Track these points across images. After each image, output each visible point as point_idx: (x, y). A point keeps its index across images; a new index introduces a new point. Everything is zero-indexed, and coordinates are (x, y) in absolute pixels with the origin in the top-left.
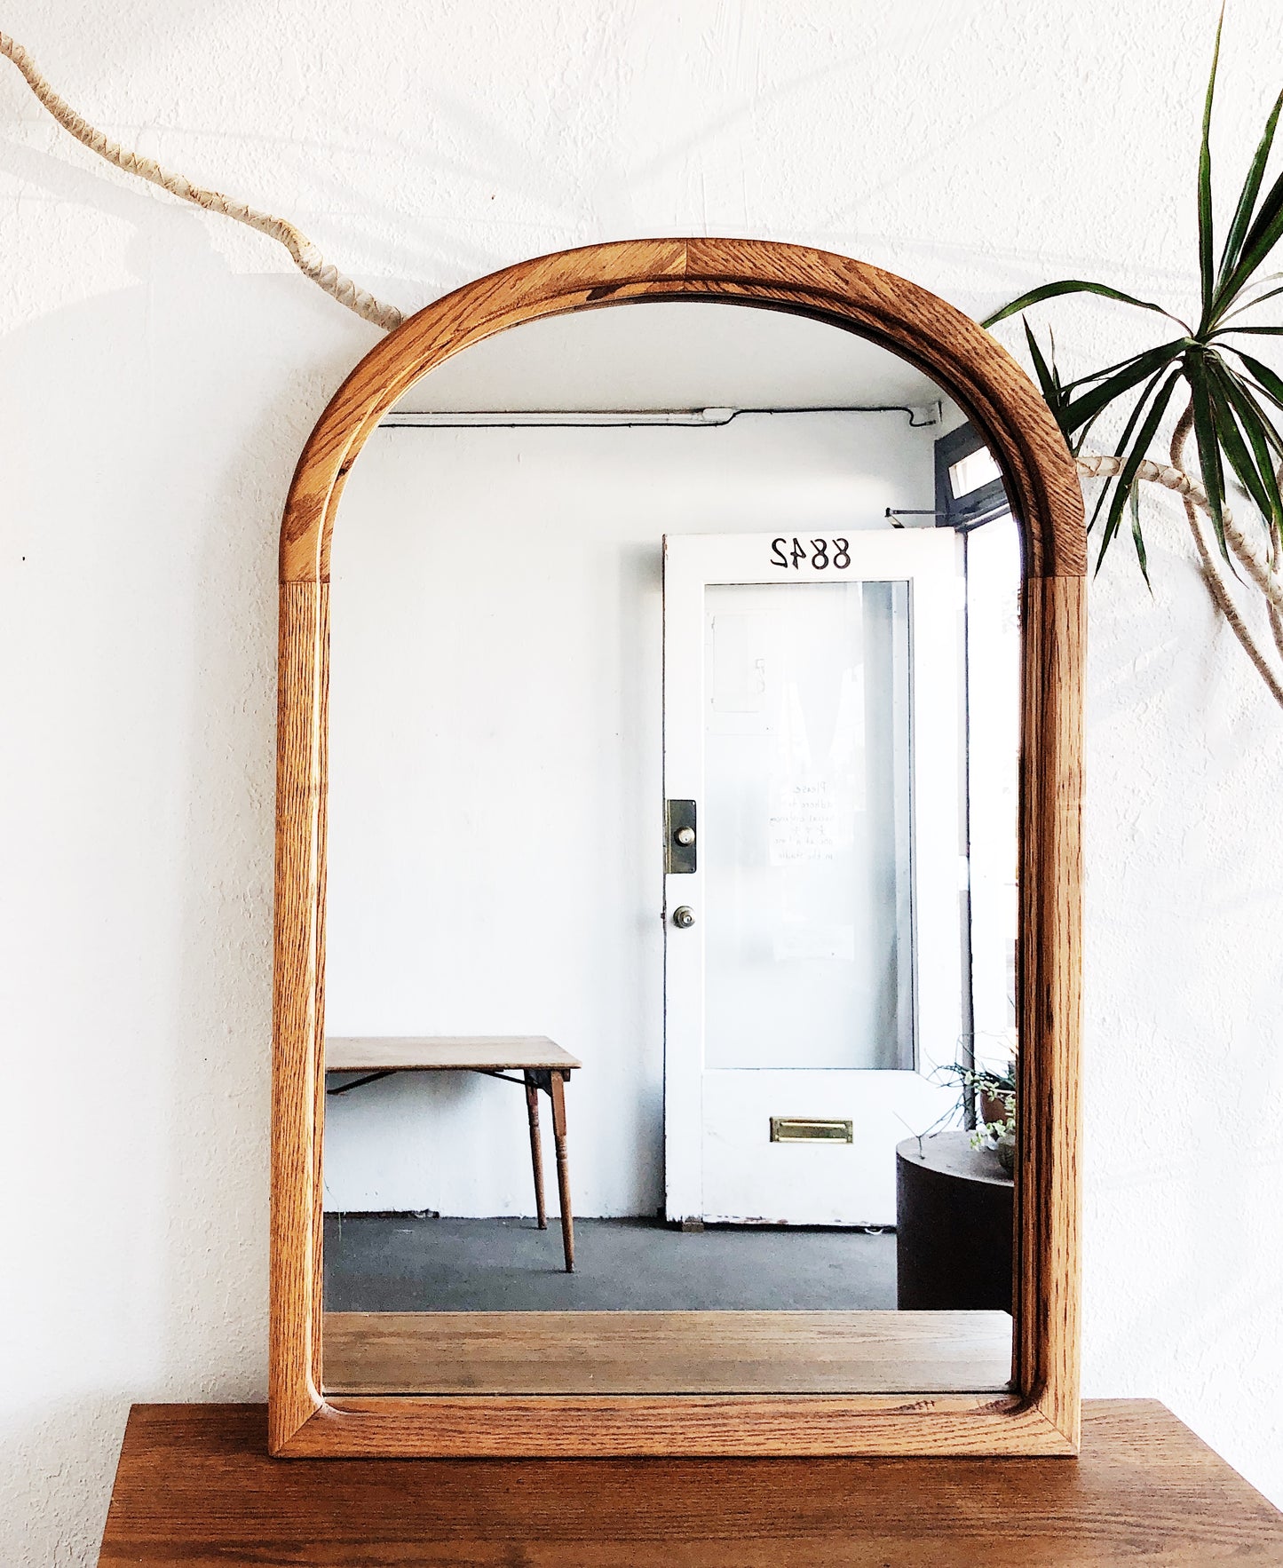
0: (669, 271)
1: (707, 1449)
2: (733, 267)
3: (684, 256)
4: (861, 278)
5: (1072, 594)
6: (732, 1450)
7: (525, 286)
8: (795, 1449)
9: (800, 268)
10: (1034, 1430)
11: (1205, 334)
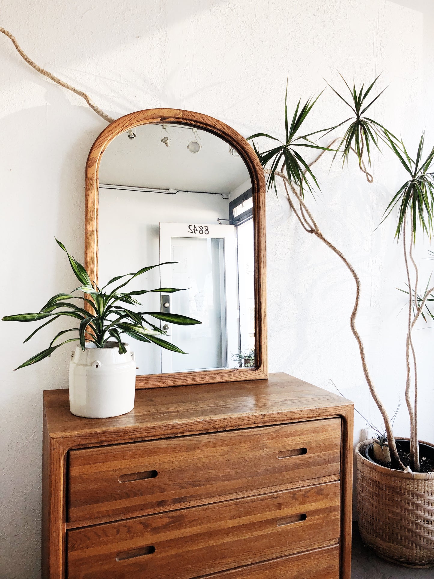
0: (179, 116)
2: (191, 118)
3: (182, 114)
4: (220, 124)
5: (263, 196)
7: (146, 115)
8: (210, 381)
10: (259, 373)
11: (287, 146)
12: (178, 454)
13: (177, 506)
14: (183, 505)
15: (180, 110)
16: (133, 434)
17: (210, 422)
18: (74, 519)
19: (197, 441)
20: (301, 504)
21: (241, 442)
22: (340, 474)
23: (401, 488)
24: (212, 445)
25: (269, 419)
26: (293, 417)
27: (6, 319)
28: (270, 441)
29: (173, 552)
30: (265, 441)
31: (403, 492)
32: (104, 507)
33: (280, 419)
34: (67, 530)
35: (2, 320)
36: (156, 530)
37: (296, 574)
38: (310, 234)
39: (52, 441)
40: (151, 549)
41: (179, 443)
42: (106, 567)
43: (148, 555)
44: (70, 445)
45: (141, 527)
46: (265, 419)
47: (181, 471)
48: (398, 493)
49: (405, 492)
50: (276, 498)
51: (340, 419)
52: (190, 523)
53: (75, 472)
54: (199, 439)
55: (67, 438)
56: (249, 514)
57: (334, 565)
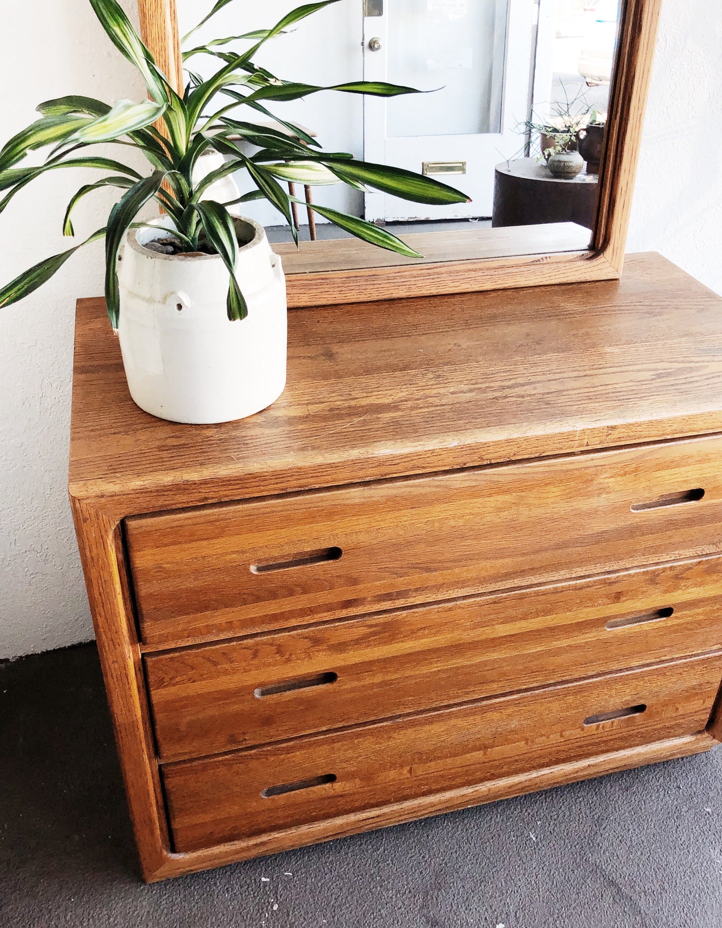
12: (390, 515)
14: (400, 603)
16: (280, 480)
17: (474, 448)
19: (437, 486)
20: (667, 591)
21: (547, 484)
24: (474, 493)
28: (619, 479)
29: (378, 679)
30: (607, 480)
32: (222, 618)
34: (143, 655)
36: (340, 647)
37: (628, 698)
39: (78, 505)
40: (329, 677)
41: (394, 492)
42: (235, 708)
44: (125, 511)
46: (615, 434)
47: (398, 546)
50: (611, 583)
52: (413, 632)
53: (142, 560)
54: (442, 483)
55: (116, 498)
56: (546, 612)
57: (711, 681)
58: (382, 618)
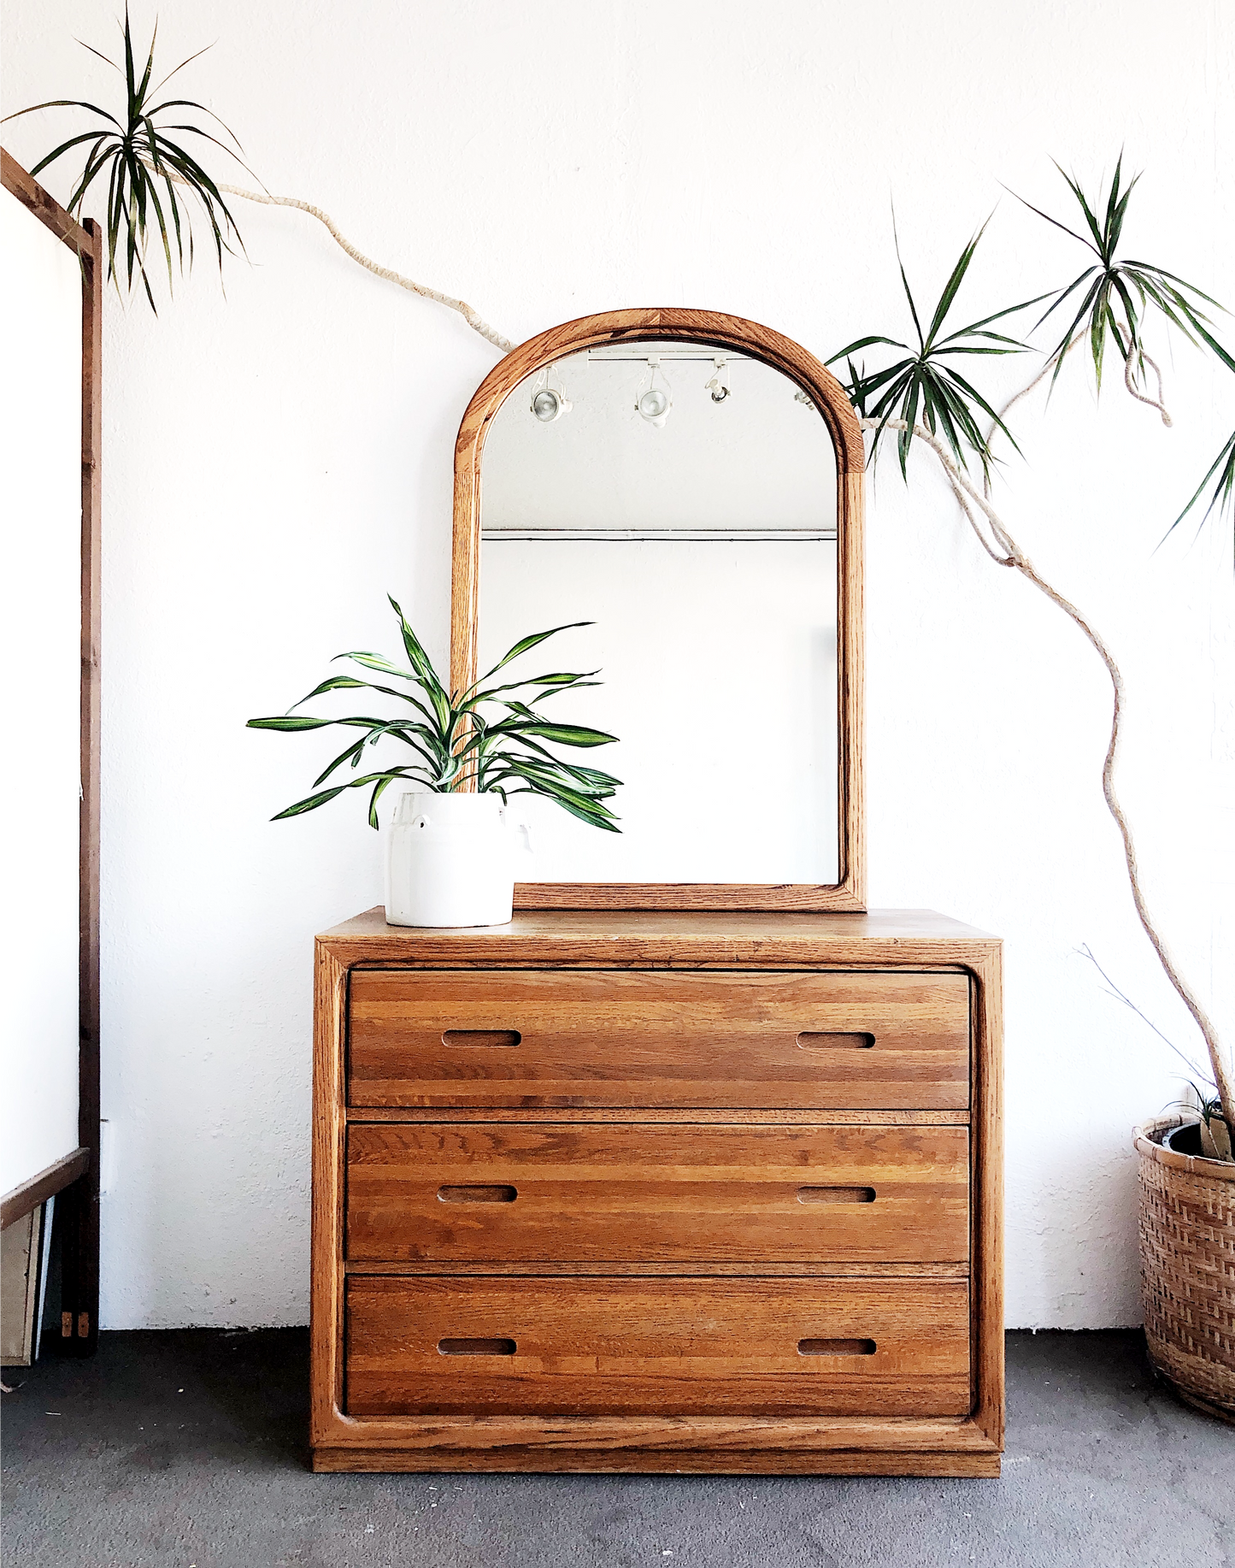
0: (651, 323)
1: (672, 905)
2: (683, 322)
3: (658, 316)
4: (747, 327)
5: (857, 482)
6: (686, 906)
7: (578, 330)
9: (717, 322)
10: (842, 897)
11: (923, 358)
12: (565, 1004)
13: (564, 1116)
14: (579, 1116)
15: (653, 309)
16: (470, 950)
17: (633, 945)
18: (359, 1103)
19: (605, 981)
20: (860, 1163)
21: (707, 998)
22: (970, 1109)
23: (1214, 1206)
24: (639, 995)
25: (772, 953)
26: (834, 957)
27: (253, 723)
28: (777, 1004)
29: (557, 1208)
30: (766, 1004)
31: (1220, 1217)
32: (415, 1090)
33: (801, 957)
34: (347, 1122)
35: (247, 726)
36: (520, 1155)
38: (1006, 568)
39: (319, 946)
40: (509, 1193)
41: (568, 980)
42: (419, 1209)
43: (502, 1204)
44: (353, 959)
45: (490, 1143)
46: (762, 952)
47: (572, 1041)
48: (1210, 1220)
49: (1225, 1219)
50: (794, 1138)
51: (967, 977)
52: (591, 1154)
53: (360, 1010)
54: (611, 979)
55: (346, 945)
56: (728, 1161)
57: (955, 1324)
58: (560, 1129)
